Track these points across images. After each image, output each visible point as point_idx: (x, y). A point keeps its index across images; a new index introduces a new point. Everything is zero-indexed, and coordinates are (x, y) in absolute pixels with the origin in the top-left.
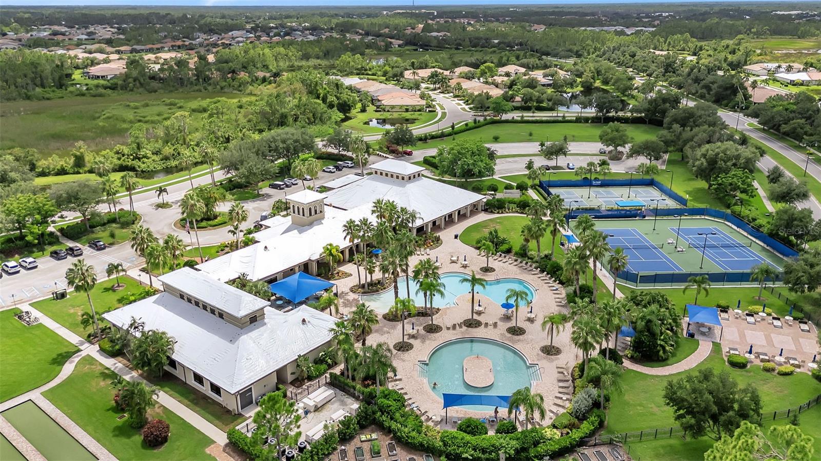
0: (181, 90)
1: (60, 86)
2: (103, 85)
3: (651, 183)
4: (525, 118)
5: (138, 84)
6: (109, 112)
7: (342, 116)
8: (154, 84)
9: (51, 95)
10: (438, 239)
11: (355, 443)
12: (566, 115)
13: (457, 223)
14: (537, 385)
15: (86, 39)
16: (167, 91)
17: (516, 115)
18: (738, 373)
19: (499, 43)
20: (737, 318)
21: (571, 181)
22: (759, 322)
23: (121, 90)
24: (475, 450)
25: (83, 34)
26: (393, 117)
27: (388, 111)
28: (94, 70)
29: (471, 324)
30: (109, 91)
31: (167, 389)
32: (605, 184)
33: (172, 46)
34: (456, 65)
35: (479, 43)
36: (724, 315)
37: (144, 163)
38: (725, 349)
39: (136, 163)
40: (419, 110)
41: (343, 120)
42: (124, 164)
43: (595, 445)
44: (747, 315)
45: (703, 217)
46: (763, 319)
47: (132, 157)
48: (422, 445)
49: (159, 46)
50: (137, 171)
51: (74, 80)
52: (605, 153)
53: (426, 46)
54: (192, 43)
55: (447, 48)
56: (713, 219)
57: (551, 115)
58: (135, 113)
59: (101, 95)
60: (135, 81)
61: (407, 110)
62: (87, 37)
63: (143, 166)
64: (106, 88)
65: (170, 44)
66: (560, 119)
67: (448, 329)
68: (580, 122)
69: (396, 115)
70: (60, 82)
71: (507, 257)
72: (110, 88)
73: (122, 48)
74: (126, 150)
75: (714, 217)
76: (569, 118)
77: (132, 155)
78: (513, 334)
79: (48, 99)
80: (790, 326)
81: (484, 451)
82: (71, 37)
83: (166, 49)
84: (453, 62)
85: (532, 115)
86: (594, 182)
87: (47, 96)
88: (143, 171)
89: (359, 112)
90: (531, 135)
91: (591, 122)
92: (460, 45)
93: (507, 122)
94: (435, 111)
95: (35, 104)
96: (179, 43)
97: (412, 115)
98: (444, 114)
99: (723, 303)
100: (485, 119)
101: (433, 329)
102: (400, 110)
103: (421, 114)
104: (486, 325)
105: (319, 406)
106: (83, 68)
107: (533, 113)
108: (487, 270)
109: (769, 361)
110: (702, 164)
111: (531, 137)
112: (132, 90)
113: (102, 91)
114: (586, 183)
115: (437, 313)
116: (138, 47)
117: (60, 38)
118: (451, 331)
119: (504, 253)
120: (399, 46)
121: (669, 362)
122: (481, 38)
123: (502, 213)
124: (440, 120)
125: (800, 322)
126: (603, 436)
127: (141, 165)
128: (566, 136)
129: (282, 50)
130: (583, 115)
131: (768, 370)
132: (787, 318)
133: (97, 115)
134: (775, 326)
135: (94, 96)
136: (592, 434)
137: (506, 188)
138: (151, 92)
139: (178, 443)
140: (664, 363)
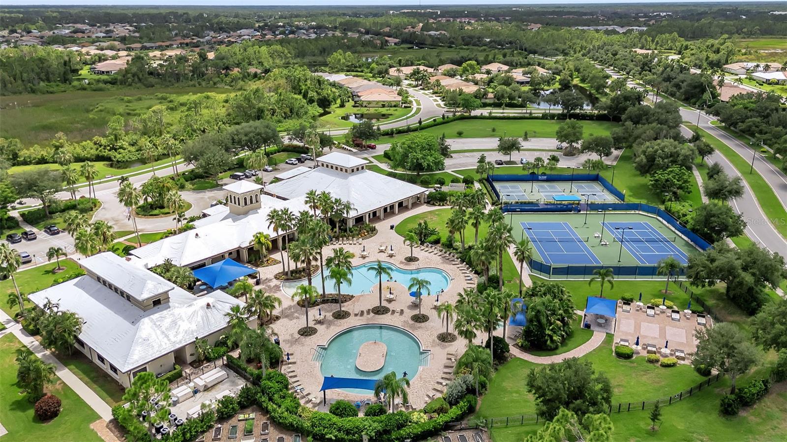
0: (176, 85)
1: (65, 80)
2: (103, 80)
3: (596, 179)
4: (493, 115)
5: (136, 79)
6: (102, 106)
7: (321, 111)
8: (152, 80)
9: (55, 89)
10: (373, 231)
11: (233, 421)
12: (533, 112)
13: (397, 215)
14: (423, 370)
15: (103, 37)
16: (163, 86)
17: (485, 112)
18: (621, 363)
19: (491, 42)
20: (638, 310)
21: (517, 175)
22: (658, 315)
23: (121, 84)
24: (339, 430)
25: (101, 32)
26: (369, 112)
27: (366, 107)
28: (101, 66)
29: (380, 311)
30: (109, 86)
31: (72, 367)
32: (551, 179)
33: (181, 44)
34: (442, 63)
35: (472, 41)
36: (626, 307)
37: (120, 154)
38: (616, 340)
39: (112, 154)
40: (395, 106)
41: (321, 115)
42: (101, 154)
43: (461, 429)
44: (649, 307)
45: (637, 212)
46: (663, 312)
47: (108, 148)
48: (292, 425)
49: (168, 43)
50: (112, 161)
51: (80, 75)
52: (561, 149)
53: (421, 44)
54: (200, 41)
55: (441, 46)
56: (646, 214)
57: (520, 111)
58: (127, 106)
59: (101, 90)
60: (133, 76)
61: (383, 106)
62: (104, 35)
63: (118, 156)
64: (106, 82)
65: (179, 42)
66: (527, 115)
67: (356, 315)
68: (547, 119)
69: (372, 111)
70: (64, 77)
71: (434, 248)
72: (110, 83)
73: (133, 46)
74: (103, 141)
75: (648, 212)
76: (536, 115)
77: (109, 146)
78: (416, 321)
79: (51, 93)
80: (688, 319)
81: (348, 432)
82: (90, 34)
83: (175, 46)
84: (440, 59)
85: (502, 111)
86: (540, 177)
87: (51, 89)
88: (118, 161)
89: (338, 107)
90: (494, 130)
91: (557, 119)
92: (453, 43)
93: (475, 117)
94: (410, 107)
95: (37, 98)
96: (188, 41)
97: (387, 110)
98: (419, 110)
99: (628, 295)
100: (454, 115)
101: (341, 315)
102: (377, 106)
103: (396, 110)
104: (393, 312)
105: (209, 386)
106: (91, 64)
107: (503, 109)
108: (411, 259)
109: (655, 353)
110: (642, 160)
111: (494, 133)
112: (130, 85)
113: (101, 85)
114: (533, 178)
115: (350, 299)
116: (148, 45)
117: (80, 35)
118: (358, 317)
119: (431, 244)
120: (395, 44)
121: (558, 351)
122: (474, 37)
123: (443, 205)
124: (413, 116)
125: (698, 316)
126: (472, 420)
127: (117, 156)
128: (526, 132)
129: (278, 47)
130: (551, 112)
131: (651, 361)
132: (686, 311)
133: (91, 108)
134: (673, 319)
135: (95, 90)
136: (460, 418)
137: (453, 182)
138: (148, 87)
139: (67, 418)
140: (551, 353)
